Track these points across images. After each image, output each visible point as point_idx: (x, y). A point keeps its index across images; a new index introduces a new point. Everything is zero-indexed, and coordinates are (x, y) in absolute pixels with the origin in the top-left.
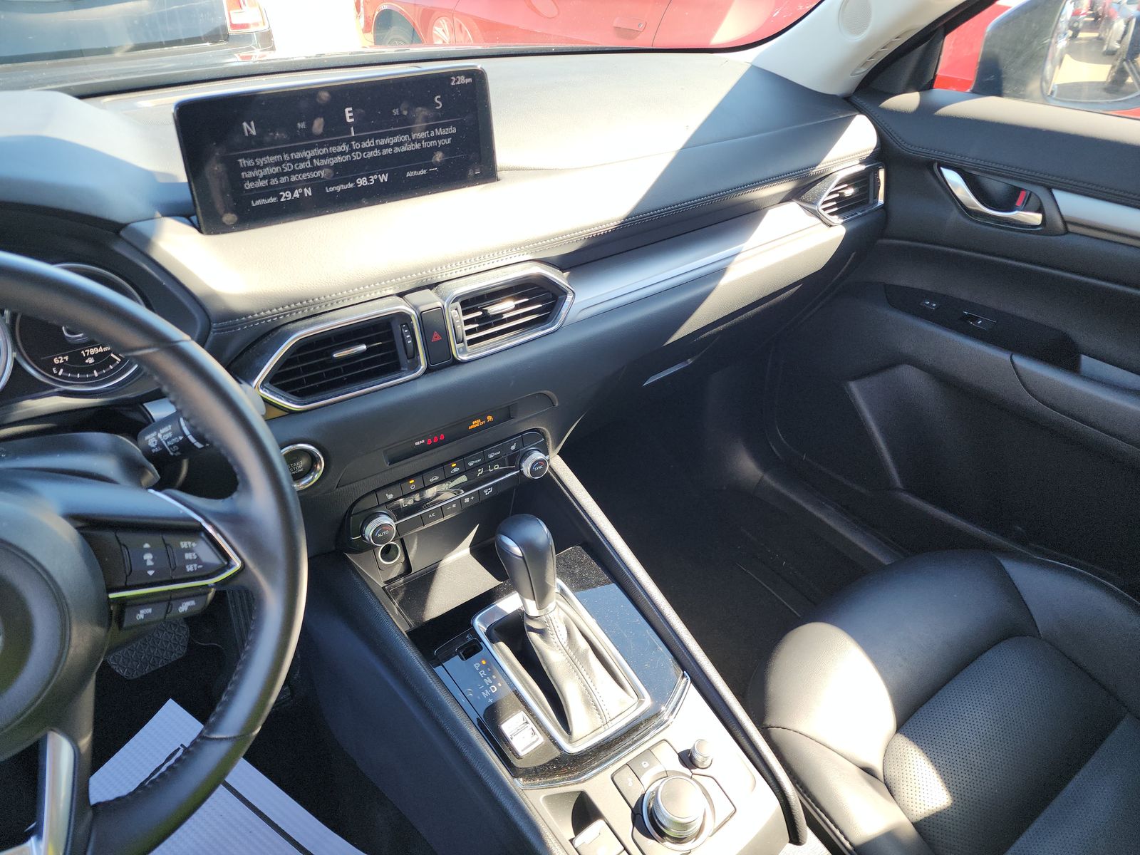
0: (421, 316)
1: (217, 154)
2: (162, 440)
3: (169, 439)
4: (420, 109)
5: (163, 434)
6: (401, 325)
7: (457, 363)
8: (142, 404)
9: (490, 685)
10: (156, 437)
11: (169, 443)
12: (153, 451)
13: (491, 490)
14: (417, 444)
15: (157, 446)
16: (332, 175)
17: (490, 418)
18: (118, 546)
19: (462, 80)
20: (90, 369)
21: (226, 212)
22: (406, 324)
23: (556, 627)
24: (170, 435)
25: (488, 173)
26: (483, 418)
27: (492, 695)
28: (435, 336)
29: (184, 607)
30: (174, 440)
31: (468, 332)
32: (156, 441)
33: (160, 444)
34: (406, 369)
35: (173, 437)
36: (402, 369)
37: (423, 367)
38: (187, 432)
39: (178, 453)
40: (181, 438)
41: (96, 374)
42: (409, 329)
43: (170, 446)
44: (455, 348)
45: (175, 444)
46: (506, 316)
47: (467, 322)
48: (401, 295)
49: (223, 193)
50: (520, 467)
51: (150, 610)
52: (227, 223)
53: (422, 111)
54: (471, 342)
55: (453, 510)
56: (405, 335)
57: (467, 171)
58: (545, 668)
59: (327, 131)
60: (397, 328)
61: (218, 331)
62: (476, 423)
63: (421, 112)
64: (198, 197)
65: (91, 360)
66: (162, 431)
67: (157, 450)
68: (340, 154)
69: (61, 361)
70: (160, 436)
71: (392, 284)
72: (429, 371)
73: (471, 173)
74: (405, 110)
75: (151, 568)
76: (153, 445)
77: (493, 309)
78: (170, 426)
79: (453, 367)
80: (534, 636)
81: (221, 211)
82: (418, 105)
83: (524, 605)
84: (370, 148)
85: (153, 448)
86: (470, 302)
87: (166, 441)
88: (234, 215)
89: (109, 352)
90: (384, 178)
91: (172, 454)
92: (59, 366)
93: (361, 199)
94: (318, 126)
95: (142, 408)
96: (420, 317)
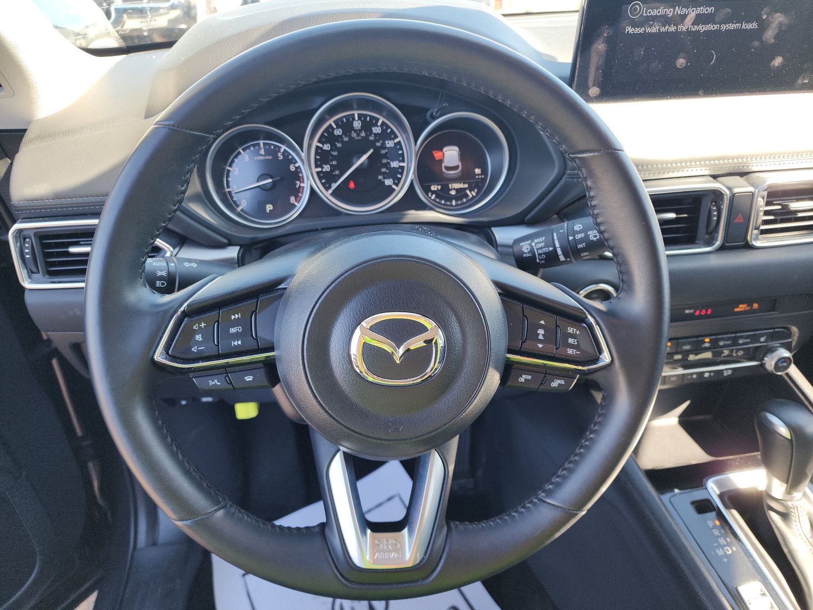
0: (733, 196)
1: (605, 35)
2: (535, 247)
3: (541, 248)
4: (779, 14)
5: (536, 244)
6: (712, 203)
7: (748, 247)
8: (490, 228)
9: (724, 546)
10: (530, 245)
11: (540, 251)
12: (525, 255)
13: (730, 372)
14: (687, 311)
15: (528, 252)
16: (684, 65)
17: (756, 306)
18: (522, 316)
20: (450, 198)
21: (594, 85)
22: (716, 202)
23: (800, 516)
24: (543, 244)
26: (750, 302)
27: (726, 556)
28: (739, 217)
29: (555, 384)
30: (545, 250)
31: (766, 222)
32: (529, 248)
33: (532, 251)
34: (701, 243)
35: (544, 247)
36: (697, 242)
37: (718, 243)
38: (557, 245)
39: (543, 262)
40: (551, 249)
41: (454, 203)
42: (717, 207)
43: (540, 254)
44: (752, 233)
45: (544, 253)
46: (800, 215)
47: (767, 213)
48: (715, 177)
49: (597, 69)
50: (762, 359)
51: (529, 377)
52: (591, 96)
53: (780, 16)
54: (764, 232)
55: (672, 382)
56: (712, 211)
57: (797, 78)
58: (785, 550)
60: (706, 204)
61: (569, 178)
62: (742, 307)
63: (778, 18)
64: (579, 69)
65: (453, 193)
66: (536, 241)
67: (528, 255)
69: (436, 189)
70: (533, 244)
71: (705, 166)
72: (722, 248)
73: (800, 81)
74: (765, 14)
75: (541, 341)
76: (526, 251)
77: (794, 206)
78: (544, 238)
79: (743, 250)
80: (775, 517)
81: (590, 83)
82: (776, 12)
83: (769, 486)
85: (525, 253)
86: (774, 195)
87: (538, 249)
88: (598, 89)
89: (465, 189)
91: (538, 261)
92: (433, 192)
93: (698, 90)
94: (689, 19)
95: (489, 230)
96: (732, 198)
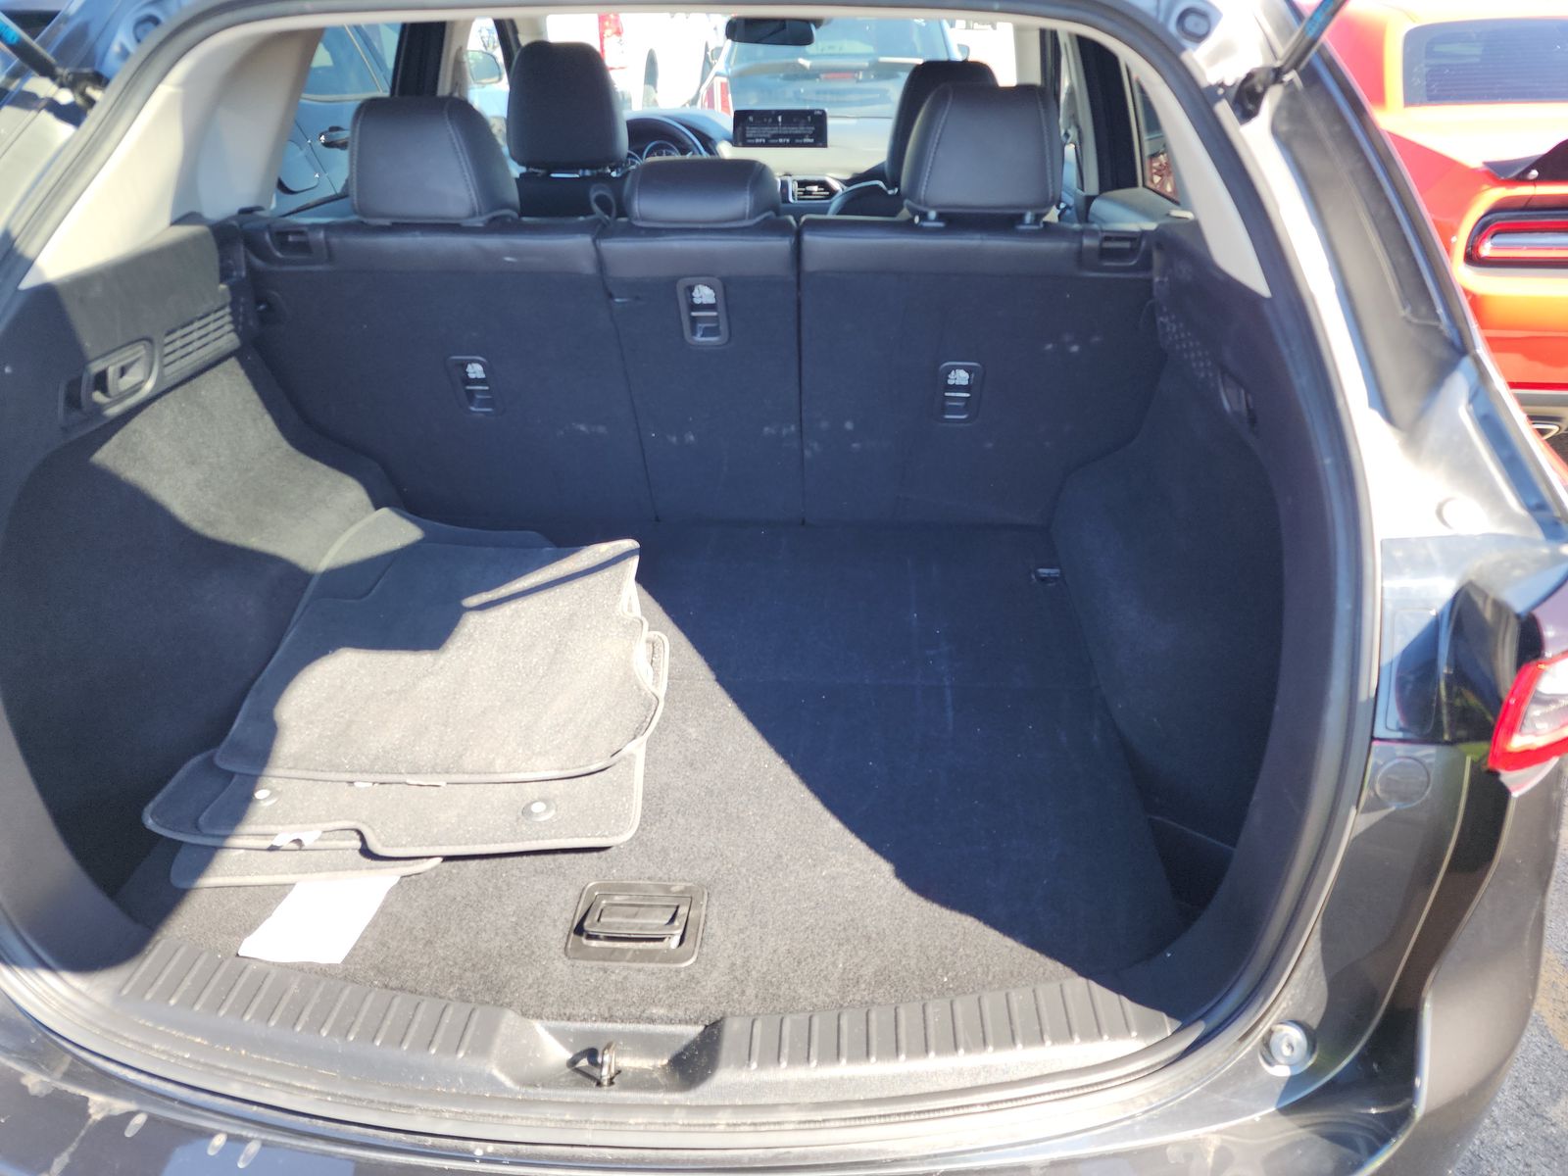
1: (743, 126)
19: (819, 112)
25: (825, 145)
46: (812, 192)
47: (797, 190)
59: (772, 122)
63: (803, 121)
64: (735, 136)
68: (775, 130)
73: (818, 143)
77: (809, 188)
82: (803, 119)
84: (785, 130)
86: (802, 184)
90: (788, 141)
94: (770, 120)
